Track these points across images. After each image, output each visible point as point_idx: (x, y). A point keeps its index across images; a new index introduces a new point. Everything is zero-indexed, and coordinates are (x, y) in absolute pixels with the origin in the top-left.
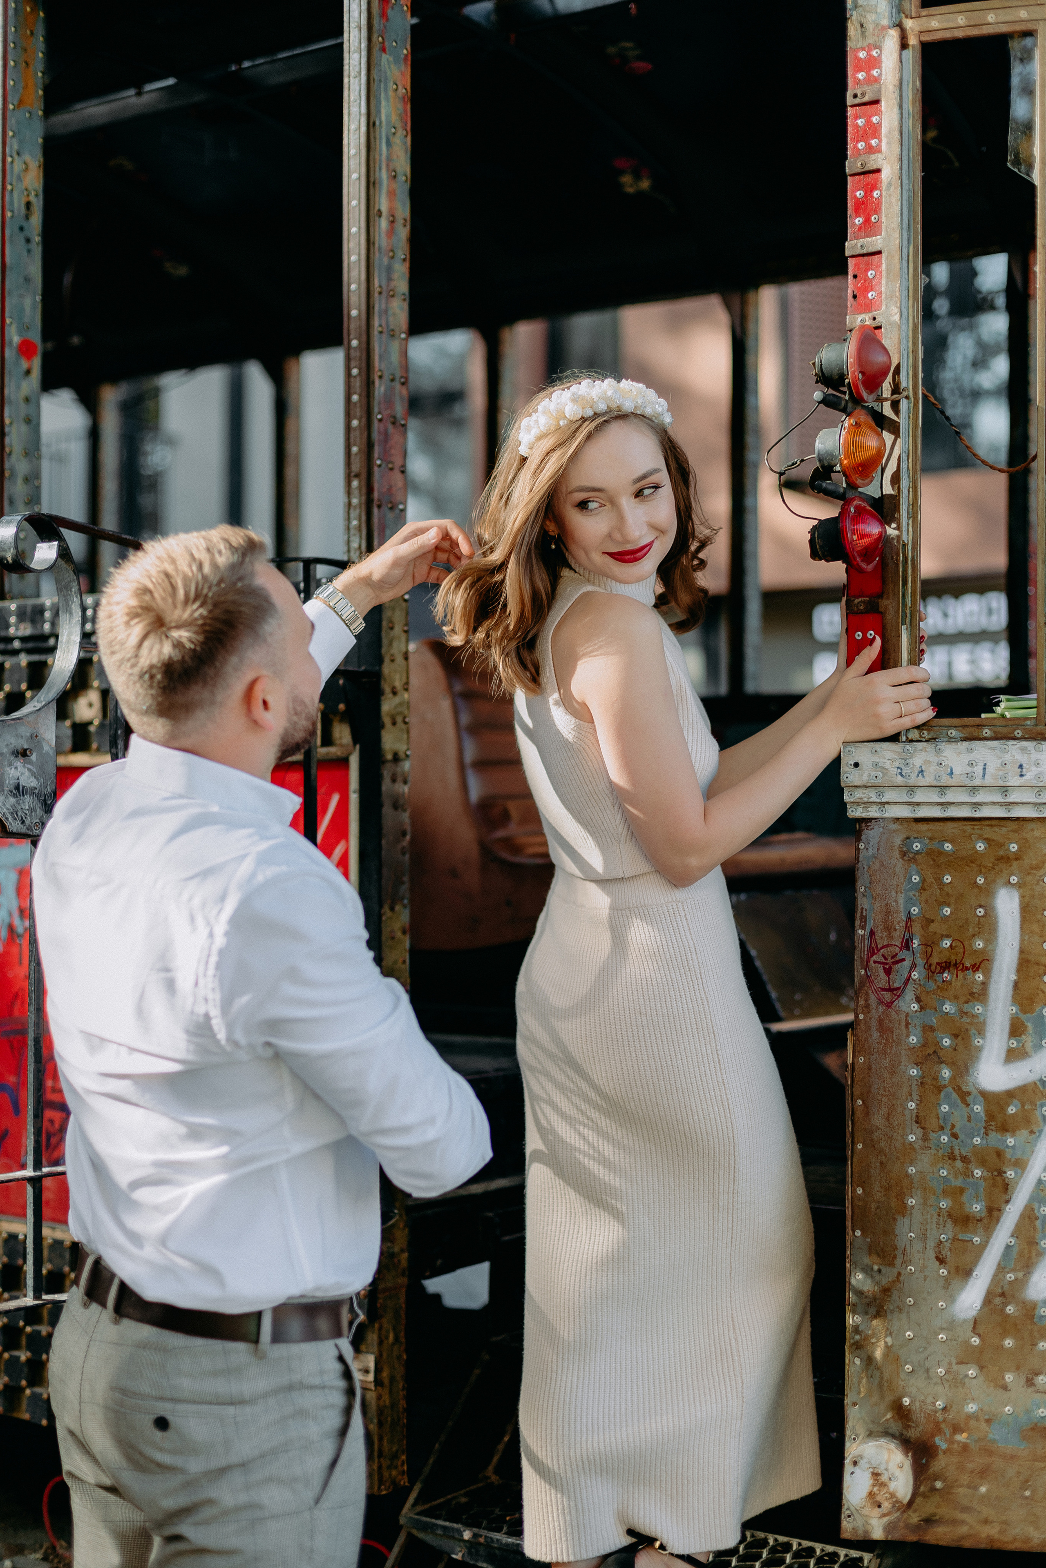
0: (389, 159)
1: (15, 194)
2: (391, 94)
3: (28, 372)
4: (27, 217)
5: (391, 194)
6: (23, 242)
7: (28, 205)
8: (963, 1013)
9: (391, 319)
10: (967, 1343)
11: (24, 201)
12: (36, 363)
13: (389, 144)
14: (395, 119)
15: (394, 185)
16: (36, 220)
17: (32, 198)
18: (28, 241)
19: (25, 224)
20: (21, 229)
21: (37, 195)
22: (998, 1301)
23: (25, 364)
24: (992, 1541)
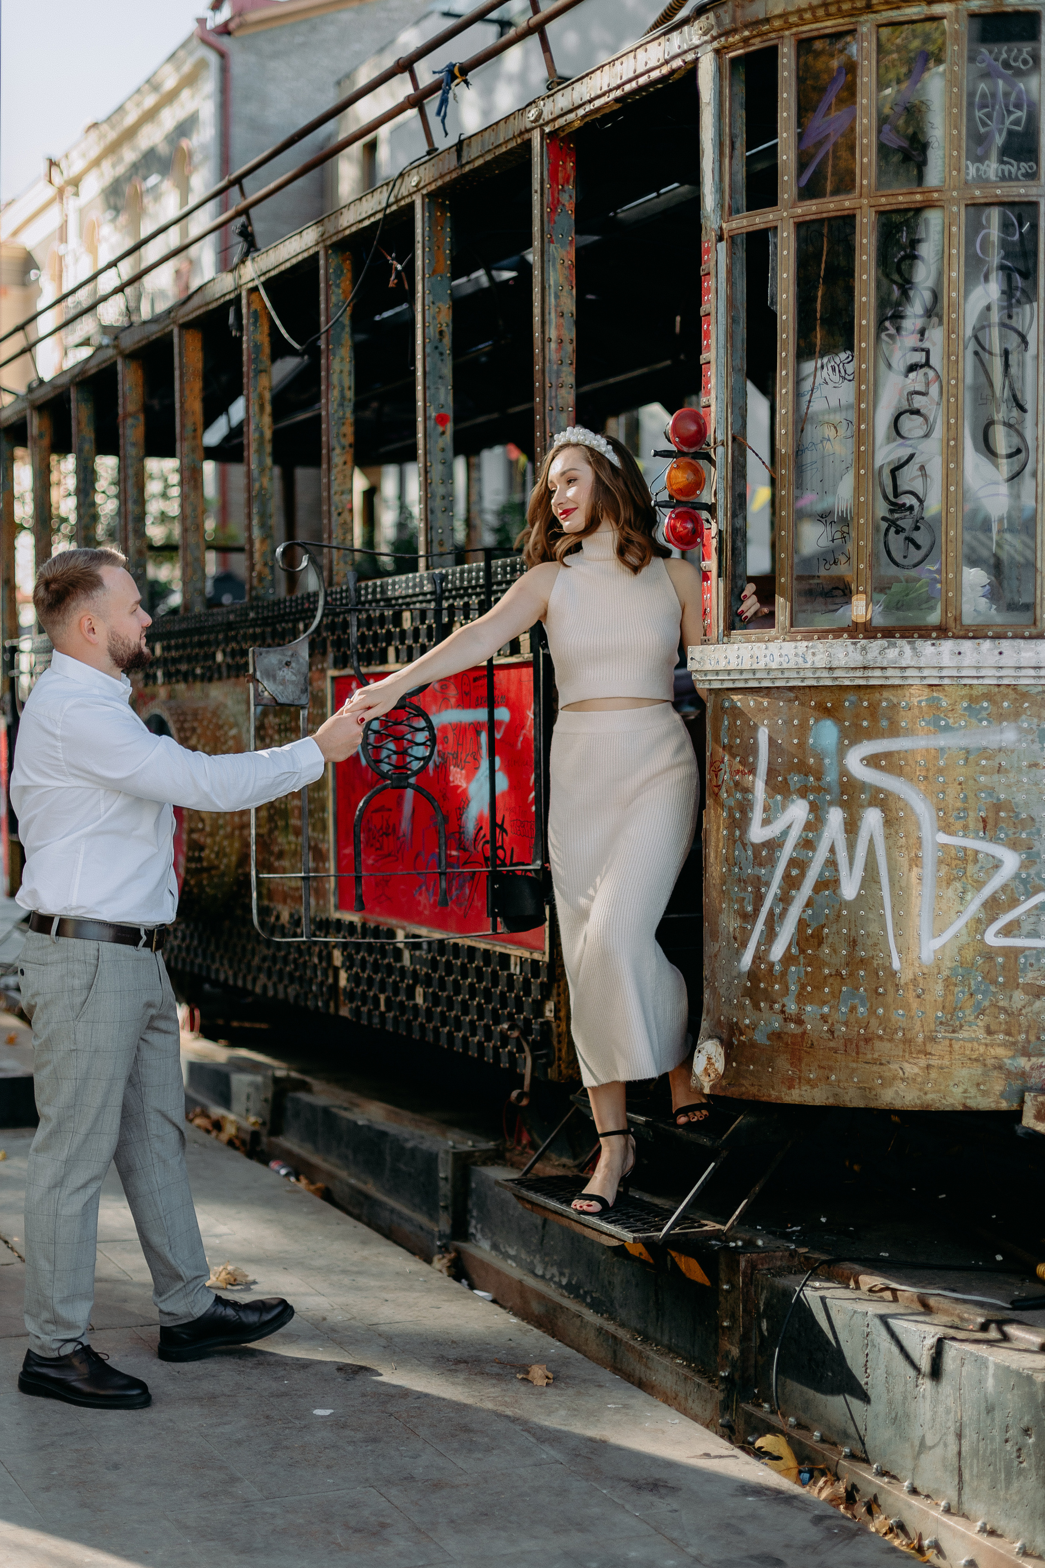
0: (557, 306)
1: (431, 328)
2: (558, 266)
3: (443, 433)
4: (441, 340)
5: (558, 327)
6: (437, 355)
7: (441, 333)
8: (744, 799)
9: (559, 401)
10: (745, 985)
11: (438, 330)
12: (449, 427)
13: (557, 297)
14: (561, 280)
15: (561, 320)
16: (447, 340)
17: (444, 328)
18: (441, 354)
19: (439, 345)
20: (436, 348)
21: (447, 326)
22: (758, 961)
23: (440, 429)
24: (755, 1096)
